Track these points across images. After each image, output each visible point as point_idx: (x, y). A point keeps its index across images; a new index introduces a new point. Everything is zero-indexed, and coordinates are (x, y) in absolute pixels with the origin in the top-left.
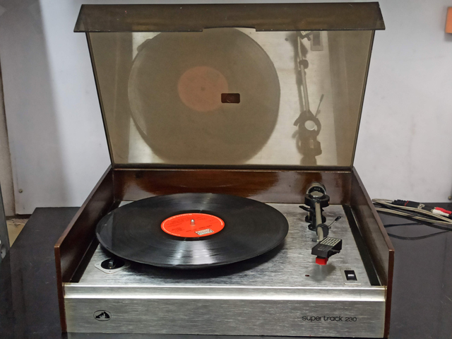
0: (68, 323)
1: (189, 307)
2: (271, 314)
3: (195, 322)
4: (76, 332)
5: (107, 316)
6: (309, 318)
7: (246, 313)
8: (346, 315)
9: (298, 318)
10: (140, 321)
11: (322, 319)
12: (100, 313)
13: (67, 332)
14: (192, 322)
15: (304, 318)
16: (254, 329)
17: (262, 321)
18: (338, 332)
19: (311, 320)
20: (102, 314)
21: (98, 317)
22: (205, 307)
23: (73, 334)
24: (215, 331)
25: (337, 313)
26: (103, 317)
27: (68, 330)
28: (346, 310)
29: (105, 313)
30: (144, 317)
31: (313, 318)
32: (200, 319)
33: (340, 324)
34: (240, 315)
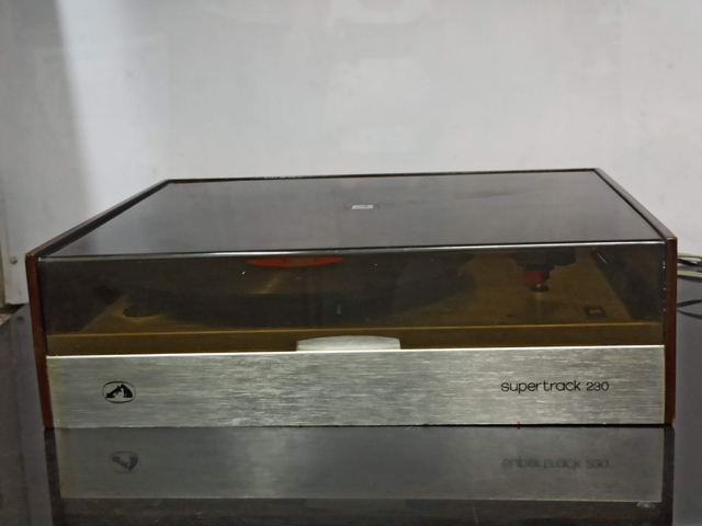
0: (55, 410)
1: (281, 370)
2: (439, 380)
3: (293, 400)
4: (70, 426)
5: (128, 394)
6: (514, 386)
7: (390, 380)
8: (588, 377)
9: (494, 387)
10: (191, 401)
11: (541, 387)
12: (114, 387)
13: (53, 429)
14: (288, 400)
15: (506, 387)
16: (408, 413)
17: (423, 396)
18: (575, 414)
19: (519, 390)
20: (118, 390)
21: (110, 395)
22: (312, 369)
23: (65, 431)
24: (332, 419)
25: (569, 375)
26: (120, 396)
27: (57, 423)
28: (587, 366)
29: (123, 386)
30: (197, 394)
31: (523, 387)
32: (303, 394)
33: (576, 395)
34: (379, 383)
